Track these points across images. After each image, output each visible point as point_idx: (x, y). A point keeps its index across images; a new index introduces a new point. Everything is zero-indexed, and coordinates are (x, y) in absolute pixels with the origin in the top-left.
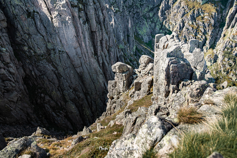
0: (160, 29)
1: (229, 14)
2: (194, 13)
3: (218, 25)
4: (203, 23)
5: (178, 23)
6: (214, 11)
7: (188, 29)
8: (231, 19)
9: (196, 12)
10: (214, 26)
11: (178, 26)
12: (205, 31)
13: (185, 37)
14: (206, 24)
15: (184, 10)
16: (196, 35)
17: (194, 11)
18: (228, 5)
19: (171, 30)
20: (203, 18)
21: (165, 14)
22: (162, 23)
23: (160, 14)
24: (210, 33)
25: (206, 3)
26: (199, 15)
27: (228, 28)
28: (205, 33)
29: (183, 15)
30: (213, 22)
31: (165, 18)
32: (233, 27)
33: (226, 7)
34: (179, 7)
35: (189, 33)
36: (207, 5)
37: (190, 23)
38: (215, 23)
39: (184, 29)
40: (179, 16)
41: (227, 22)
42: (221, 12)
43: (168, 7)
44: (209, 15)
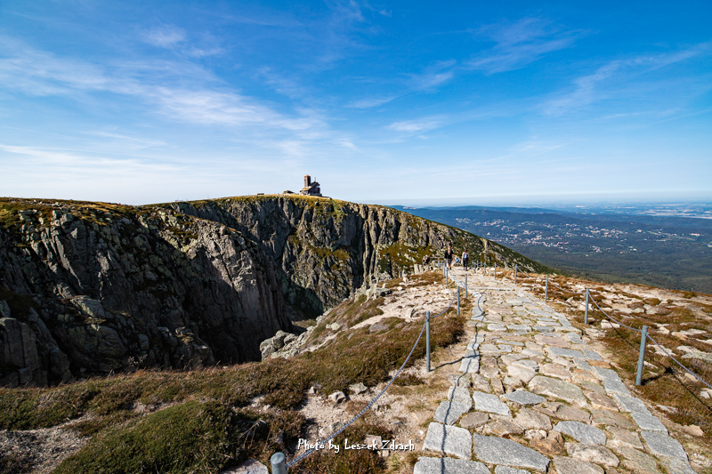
0: (288, 288)
1: (364, 259)
2: (326, 261)
3: (356, 272)
4: (340, 271)
5: (310, 276)
6: (348, 257)
7: (325, 282)
8: (368, 264)
9: (328, 260)
10: (353, 274)
11: (311, 280)
12: (345, 281)
13: (323, 292)
14: (344, 273)
15: (315, 259)
16: (336, 288)
17: (326, 259)
18: (360, 249)
19: (303, 285)
20: (338, 266)
21: (291, 267)
22: (290, 278)
23: (284, 268)
24: (351, 283)
25: (337, 248)
26: (332, 263)
27: (368, 274)
28: (345, 284)
29: (314, 265)
30: (350, 269)
31: (292, 272)
32: (373, 272)
33: (359, 252)
34: (307, 257)
35: (327, 287)
36: (338, 251)
37: (325, 274)
38: (353, 271)
39: (320, 283)
40: (310, 266)
41: (365, 268)
42: (356, 258)
43: (292, 258)
44: (344, 262)
